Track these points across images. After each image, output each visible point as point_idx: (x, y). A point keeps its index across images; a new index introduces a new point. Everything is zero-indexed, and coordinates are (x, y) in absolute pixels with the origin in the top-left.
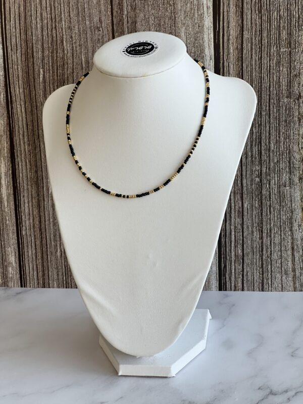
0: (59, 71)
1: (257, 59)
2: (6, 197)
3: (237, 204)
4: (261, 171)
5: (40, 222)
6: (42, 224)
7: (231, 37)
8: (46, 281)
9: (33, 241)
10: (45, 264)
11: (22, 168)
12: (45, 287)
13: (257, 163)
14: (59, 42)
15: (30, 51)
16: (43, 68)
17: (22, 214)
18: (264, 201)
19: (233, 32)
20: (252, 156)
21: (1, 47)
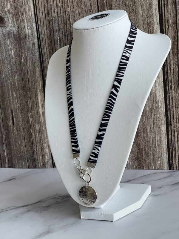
14: (67, 20)
15: (51, 27)
16: (59, 36)
19: (170, 7)
21: (35, 25)
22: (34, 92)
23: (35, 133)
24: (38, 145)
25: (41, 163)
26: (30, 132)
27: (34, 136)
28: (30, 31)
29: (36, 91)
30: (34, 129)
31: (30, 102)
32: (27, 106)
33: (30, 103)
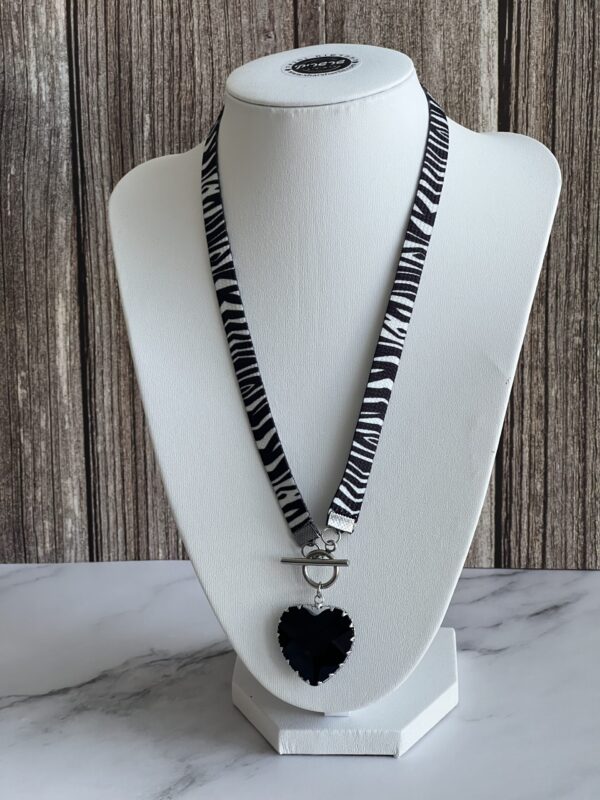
0: (182, 118)
1: (584, 98)
2: (65, 376)
3: (535, 389)
4: (586, 322)
5: (134, 426)
6: (137, 430)
7: (533, 53)
8: (143, 547)
9: (118, 464)
10: (141, 512)
11: (101, 314)
12: (139, 559)
13: (579, 306)
14: (185, 59)
15: (125, 77)
16: (150, 112)
17: (98, 410)
18: (589, 384)
19: (538, 43)
20: (568, 292)
21: (67, 67)
22: (44, 298)
23: (32, 441)
24: (43, 482)
25: (48, 545)
26: (14, 437)
27: (28, 450)
28: (45, 88)
29: (50, 297)
30: (33, 427)
31: (25, 333)
32: (12, 346)
33: (25, 337)
